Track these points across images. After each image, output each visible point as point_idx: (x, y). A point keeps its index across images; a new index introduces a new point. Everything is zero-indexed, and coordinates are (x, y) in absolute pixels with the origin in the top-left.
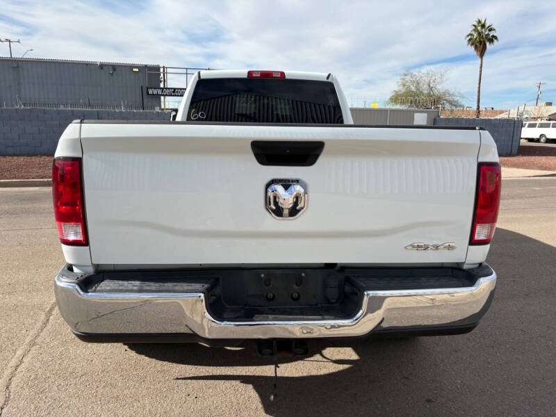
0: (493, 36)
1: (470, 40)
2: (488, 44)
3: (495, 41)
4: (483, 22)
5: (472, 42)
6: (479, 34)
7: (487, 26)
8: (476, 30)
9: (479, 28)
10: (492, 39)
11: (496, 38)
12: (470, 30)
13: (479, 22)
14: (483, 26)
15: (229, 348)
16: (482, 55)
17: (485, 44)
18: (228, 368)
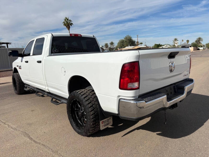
0: (71, 23)
1: (64, 24)
2: (70, 26)
3: (72, 25)
4: (67, 18)
5: (65, 25)
6: (67, 22)
7: (69, 19)
8: (65, 20)
9: (66, 20)
10: (71, 24)
11: (72, 24)
12: (63, 21)
13: (66, 18)
14: (68, 20)
15: (119, 125)
16: (69, 29)
17: (69, 26)
18: (129, 129)
